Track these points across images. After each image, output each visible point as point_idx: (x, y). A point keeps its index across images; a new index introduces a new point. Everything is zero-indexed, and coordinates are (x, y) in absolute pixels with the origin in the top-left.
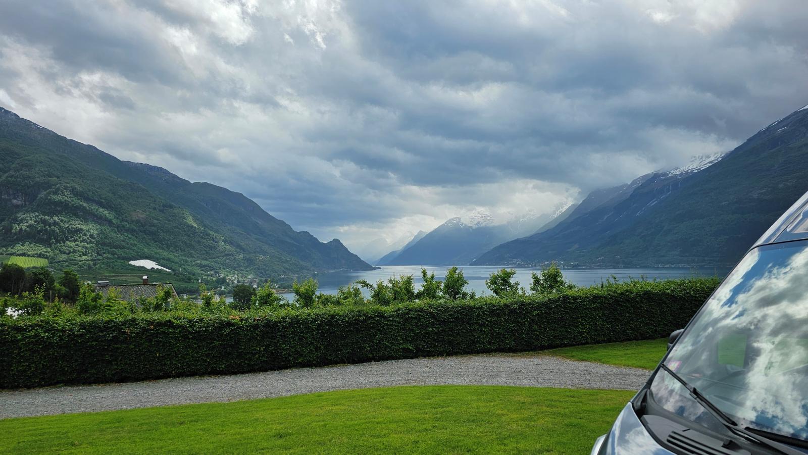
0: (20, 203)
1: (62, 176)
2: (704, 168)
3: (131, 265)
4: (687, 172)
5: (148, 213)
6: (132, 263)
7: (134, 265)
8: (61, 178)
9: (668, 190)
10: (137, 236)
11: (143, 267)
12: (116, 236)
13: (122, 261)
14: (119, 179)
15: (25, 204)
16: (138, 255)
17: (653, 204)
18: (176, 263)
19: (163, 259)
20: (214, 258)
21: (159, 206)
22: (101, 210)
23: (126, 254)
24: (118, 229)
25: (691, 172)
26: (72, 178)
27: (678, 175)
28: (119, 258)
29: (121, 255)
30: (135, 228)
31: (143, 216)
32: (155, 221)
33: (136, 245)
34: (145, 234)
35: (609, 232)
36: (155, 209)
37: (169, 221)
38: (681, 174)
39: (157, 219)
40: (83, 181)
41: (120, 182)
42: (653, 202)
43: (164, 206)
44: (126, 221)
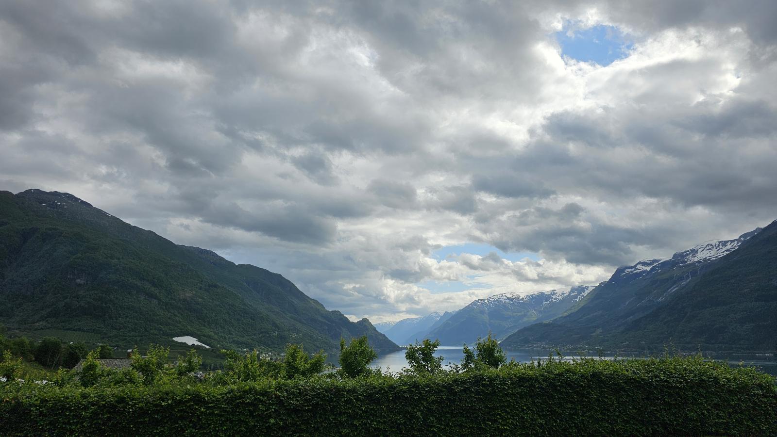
0: (82, 282)
1: (123, 258)
2: (722, 255)
3: (174, 341)
4: (705, 260)
5: (194, 292)
6: (175, 339)
7: (177, 342)
8: (121, 260)
9: (688, 277)
10: (183, 313)
11: (185, 343)
12: (164, 314)
13: (166, 337)
14: (172, 261)
15: (87, 283)
16: (181, 332)
17: (674, 290)
18: (215, 340)
19: (204, 336)
20: (251, 336)
21: (205, 286)
22: (153, 289)
23: (171, 330)
24: (166, 307)
25: (709, 260)
26: (131, 260)
27: (696, 262)
28: (164, 334)
29: (166, 331)
30: (182, 306)
31: (190, 295)
32: (200, 300)
33: (181, 322)
34: (190, 312)
35: (631, 317)
36: (201, 288)
37: (213, 299)
38: (699, 262)
39: (202, 298)
40: (140, 263)
41: (173, 263)
42: (674, 288)
43: (209, 286)
44: (174, 300)
